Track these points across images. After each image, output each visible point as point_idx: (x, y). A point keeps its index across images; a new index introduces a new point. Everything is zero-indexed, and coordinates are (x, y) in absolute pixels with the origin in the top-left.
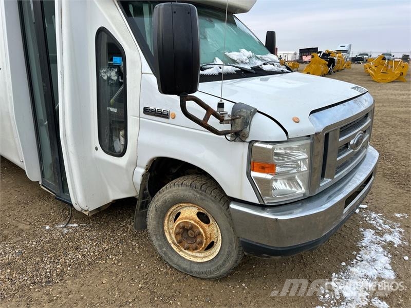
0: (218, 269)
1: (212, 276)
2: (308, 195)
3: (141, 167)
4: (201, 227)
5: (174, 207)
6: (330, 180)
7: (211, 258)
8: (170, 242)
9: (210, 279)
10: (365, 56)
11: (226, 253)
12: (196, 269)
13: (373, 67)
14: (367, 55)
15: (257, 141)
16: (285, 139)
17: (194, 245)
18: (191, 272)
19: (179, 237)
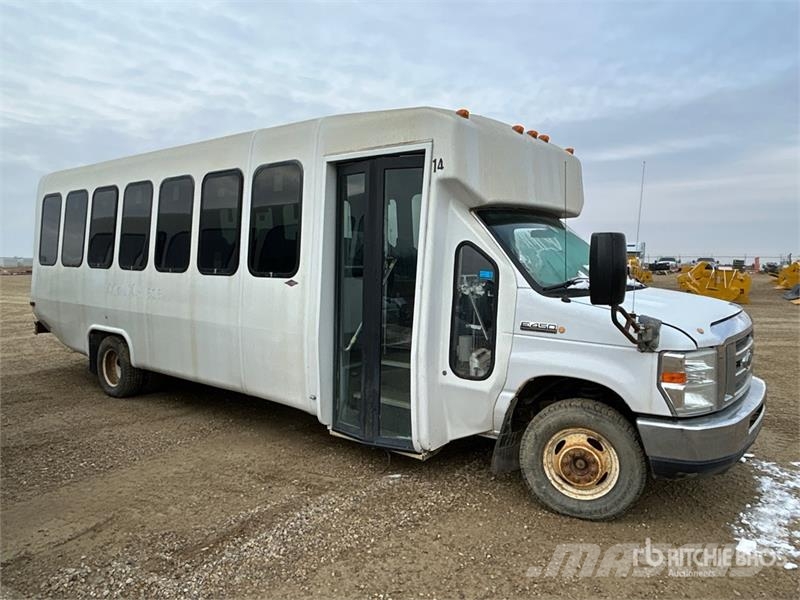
0: (616, 504)
1: (608, 514)
2: (715, 410)
3: (510, 391)
4: (595, 454)
5: (557, 435)
6: (731, 397)
7: (604, 493)
8: (550, 478)
9: (603, 520)
10: (671, 263)
11: (627, 483)
12: (586, 507)
13: (694, 281)
14: (673, 260)
15: (667, 351)
16: (695, 348)
17: (587, 476)
18: (581, 512)
19: (567, 469)
